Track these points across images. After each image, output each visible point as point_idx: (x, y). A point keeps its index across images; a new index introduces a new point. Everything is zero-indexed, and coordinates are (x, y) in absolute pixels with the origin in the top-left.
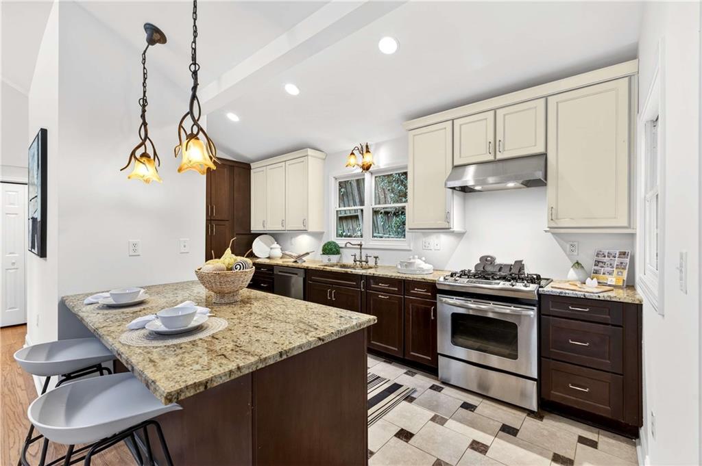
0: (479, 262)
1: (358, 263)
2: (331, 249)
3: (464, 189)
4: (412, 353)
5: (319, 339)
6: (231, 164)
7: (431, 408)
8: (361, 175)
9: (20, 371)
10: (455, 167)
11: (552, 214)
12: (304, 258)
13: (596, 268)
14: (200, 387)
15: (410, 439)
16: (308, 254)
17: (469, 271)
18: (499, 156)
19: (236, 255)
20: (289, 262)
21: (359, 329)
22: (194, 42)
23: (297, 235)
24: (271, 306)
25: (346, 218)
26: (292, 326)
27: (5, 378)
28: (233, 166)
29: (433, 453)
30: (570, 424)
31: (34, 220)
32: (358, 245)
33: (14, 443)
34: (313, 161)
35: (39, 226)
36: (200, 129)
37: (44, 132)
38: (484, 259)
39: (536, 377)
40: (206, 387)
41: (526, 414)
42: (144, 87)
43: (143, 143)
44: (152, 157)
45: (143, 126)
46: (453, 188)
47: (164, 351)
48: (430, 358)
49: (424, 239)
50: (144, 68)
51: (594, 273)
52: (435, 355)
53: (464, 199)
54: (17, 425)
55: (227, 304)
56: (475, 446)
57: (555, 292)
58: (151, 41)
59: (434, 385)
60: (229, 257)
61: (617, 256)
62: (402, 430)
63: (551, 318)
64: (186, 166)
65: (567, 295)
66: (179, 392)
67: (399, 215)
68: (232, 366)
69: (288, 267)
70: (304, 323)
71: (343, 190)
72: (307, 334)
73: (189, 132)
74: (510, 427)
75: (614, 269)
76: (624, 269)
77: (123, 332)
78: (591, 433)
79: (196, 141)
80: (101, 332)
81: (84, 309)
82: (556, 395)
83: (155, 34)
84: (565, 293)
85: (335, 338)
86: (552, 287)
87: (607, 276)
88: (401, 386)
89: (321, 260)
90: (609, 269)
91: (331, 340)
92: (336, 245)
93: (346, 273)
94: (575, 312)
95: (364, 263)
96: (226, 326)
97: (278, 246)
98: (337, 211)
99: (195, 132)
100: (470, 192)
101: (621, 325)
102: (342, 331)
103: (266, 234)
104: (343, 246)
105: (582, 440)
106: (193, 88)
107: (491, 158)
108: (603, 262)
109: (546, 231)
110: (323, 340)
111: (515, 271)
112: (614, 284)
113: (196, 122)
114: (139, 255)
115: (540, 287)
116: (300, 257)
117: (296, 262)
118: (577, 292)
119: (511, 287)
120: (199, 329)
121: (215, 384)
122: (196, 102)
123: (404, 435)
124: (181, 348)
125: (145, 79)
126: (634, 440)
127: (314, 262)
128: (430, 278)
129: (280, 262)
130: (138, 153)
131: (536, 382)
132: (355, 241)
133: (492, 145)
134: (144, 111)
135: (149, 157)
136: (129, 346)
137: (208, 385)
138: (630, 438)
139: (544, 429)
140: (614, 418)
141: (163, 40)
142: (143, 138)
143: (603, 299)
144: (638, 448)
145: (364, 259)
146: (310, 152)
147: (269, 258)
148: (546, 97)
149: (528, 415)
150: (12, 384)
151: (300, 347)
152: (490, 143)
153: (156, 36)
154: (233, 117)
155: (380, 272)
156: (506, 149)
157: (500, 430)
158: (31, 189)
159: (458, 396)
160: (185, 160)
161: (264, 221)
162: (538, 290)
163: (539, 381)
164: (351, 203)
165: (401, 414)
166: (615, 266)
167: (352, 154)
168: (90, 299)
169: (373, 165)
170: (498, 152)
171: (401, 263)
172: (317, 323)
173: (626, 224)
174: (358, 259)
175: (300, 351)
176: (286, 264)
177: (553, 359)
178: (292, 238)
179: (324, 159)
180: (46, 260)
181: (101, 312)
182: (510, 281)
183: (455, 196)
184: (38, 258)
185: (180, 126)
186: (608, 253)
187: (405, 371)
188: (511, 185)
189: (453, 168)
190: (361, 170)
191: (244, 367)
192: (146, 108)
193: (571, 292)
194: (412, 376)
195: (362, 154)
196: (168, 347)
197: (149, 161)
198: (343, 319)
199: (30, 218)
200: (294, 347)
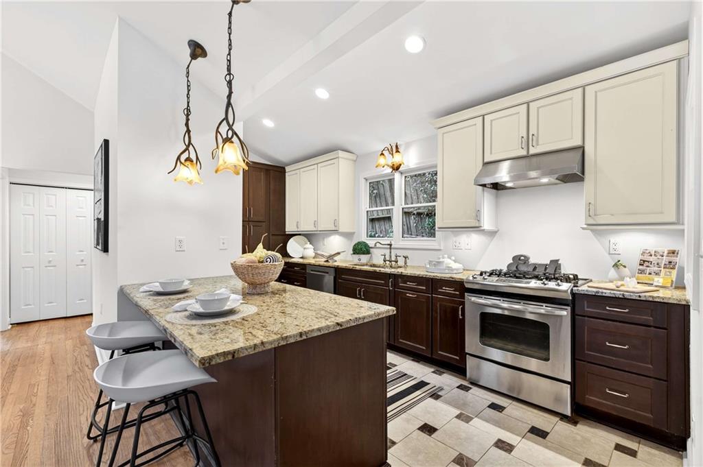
0: (512, 262)
1: (388, 262)
2: (361, 249)
3: (496, 186)
4: (440, 352)
5: (338, 324)
6: (266, 167)
7: (456, 406)
8: (390, 175)
9: (87, 353)
10: (486, 164)
11: (589, 211)
12: (336, 258)
13: (641, 267)
14: (229, 356)
15: (433, 433)
16: (339, 253)
17: (501, 270)
18: (533, 151)
19: (268, 250)
20: (321, 261)
21: (377, 318)
22: (229, 54)
23: (328, 235)
24: (297, 296)
25: (379, 219)
26: (314, 314)
27: (76, 359)
28: (270, 170)
29: (456, 448)
30: (607, 431)
31: (99, 220)
32: (388, 245)
33: (84, 410)
34: (343, 163)
35: (102, 224)
36: (235, 133)
37: (106, 142)
38: (517, 259)
39: (570, 381)
40: (233, 356)
41: (558, 419)
42: (188, 98)
43: (187, 149)
44: (195, 161)
45: (187, 134)
46: (484, 186)
47: (200, 328)
48: (458, 358)
49: (454, 239)
50: (188, 81)
51: (638, 273)
52: (463, 355)
53: (497, 197)
54: (85, 397)
55: (258, 294)
56: (500, 445)
57: (590, 291)
58: (194, 56)
59: (461, 385)
60: (260, 251)
61: (665, 254)
62: (426, 424)
63: (586, 318)
64: (222, 168)
65: (604, 295)
66: (211, 358)
67: (432, 216)
68: (257, 341)
69: (319, 266)
70: (326, 311)
71: (375, 191)
72: (327, 319)
73: (225, 136)
74: (539, 429)
75: (662, 269)
76: (673, 268)
77: (168, 313)
78: (631, 442)
79: (231, 144)
80: (151, 312)
81: (138, 296)
82: (593, 400)
83: (197, 49)
84: (602, 293)
85: (353, 324)
86: (589, 287)
87: (653, 276)
88: (429, 384)
89: (351, 259)
90: (656, 269)
91: (349, 326)
92: (366, 245)
93: (375, 272)
94: (613, 313)
95: (393, 263)
96: (256, 311)
97: (311, 246)
98: (367, 212)
99: (230, 136)
100: (503, 189)
101: (665, 326)
102: (360, 318)
103: (300, 235)
104: (373, 246)
105: (619, 447)
106: (228, 97)
107: (524, 153)
108: (648, 262)
109: (583, 229)
110: (341, 326)
111: (550, 270)
112: (661, 285)
113: (230, 127)
114: (184, 251)
115: (574, 286)
116: (331, 257)
117: (327, 261)
118: (615, 292)
119: (543, 285)
120: (231, 312)
121: (242, 355)
122: (230, 108)
123: (428, 429)
124: (215, 326)
125: (189, 91)
126: (681, 453)
127: (345, 261)
128: (458, 276)
129: (312, 261)
130: (183, 158)
131: (569, 386)
132: (385, 241)
133: (524, 140)
134: (188, 120)
135: (192, 161)
136: (173, 323)
137: (235, 354)
138: (676, 450)
139: (577, 434)
140: (657, 426)
141: (204, 53)
142: (187, 144)
143: (644, 299)
144: (685, 460)
145: (393, 259)
146: (341, 154)
147: (302, 258)
148: (584, 87)
149: (561, 419)
150: (81, 363)
151: (319, 330)
152: (522, 137)
153: (199, 51)
154: (268, 123)
155: (409, 272)
156: (540, 143)
157: (528, 432)
158: (96, 193)
159: (486, 397)
160: (221, 162)
161: (298, 222)
162: (572, 290)
163: (573, 384)
164: (384, 203)
165: (427, 410)
166: (662, 266)
167: (382, 154)
168: (145, 288)
169: (402, 165)
170: (531, 147)
171: (430, 262)
172: (338, 311)
173: (674, 219)
174: (388, 258)
175: (319, 334)
176: (317, 263)
177: (589, 362)
178: (324, 239)
179: (355, 161)
180: (108, 255)
181: (152, 298)
182: (542, 280)
183: (485, 194)
184: (102, 253)
185: (217, 131)
186: (655, 252)
187: (433, 370)
188: (545, 180)
189: (483, 165)
190: (391, 170)
191: (267, 342)
192: (190, 117)
193: (609, 291)
194: (440, 375)
195: (392, 154)
196: (205, 325)
197: (192, 164)
198: (362, 309)
199: (96, 218)
200: (313, 330)
